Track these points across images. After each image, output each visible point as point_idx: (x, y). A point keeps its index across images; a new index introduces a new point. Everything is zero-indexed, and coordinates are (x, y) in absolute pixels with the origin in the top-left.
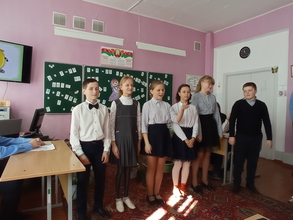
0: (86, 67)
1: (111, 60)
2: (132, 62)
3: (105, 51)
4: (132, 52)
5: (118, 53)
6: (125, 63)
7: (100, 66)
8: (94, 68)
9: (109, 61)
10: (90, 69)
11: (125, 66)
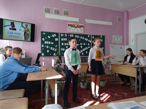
0: (61, 34)
1: (72, 29)
2: (83, 30)
3: (70, 25)
4: (83, 25)
5: (76, 26)
6: (80, 31)
7: (67, 33)
8: (65, 34)
11: (80, 32)
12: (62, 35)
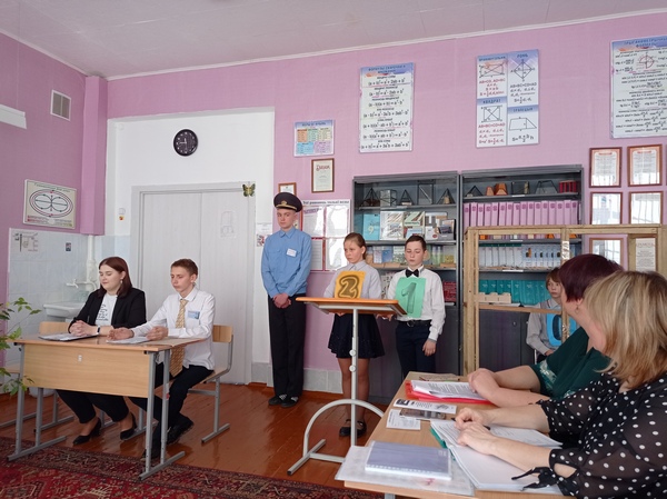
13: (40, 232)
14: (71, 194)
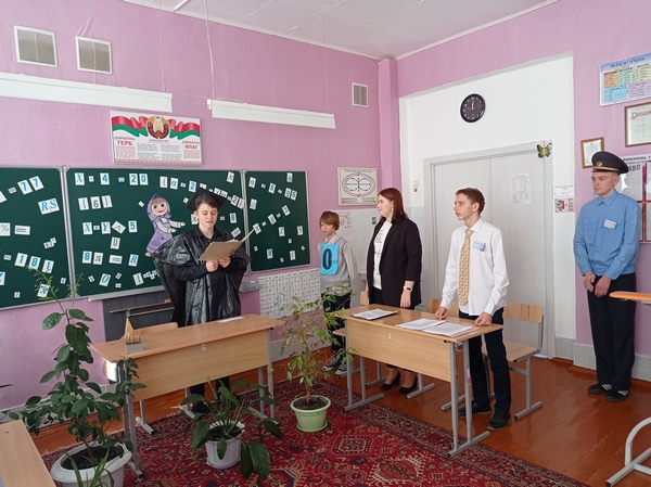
0: (71, 173)
1: (141, 146)
2: (199, 148)
3: (122, 122)
4: (197, 122)
5: (158, 126)
6: (182, 153)
7: (111, 165)
8: (96, 172)
9: (137, 151)
10: (82, 175)
11: (182, 159)
12: (80, 180)
13: (352, 211)
14: (373, 174)
